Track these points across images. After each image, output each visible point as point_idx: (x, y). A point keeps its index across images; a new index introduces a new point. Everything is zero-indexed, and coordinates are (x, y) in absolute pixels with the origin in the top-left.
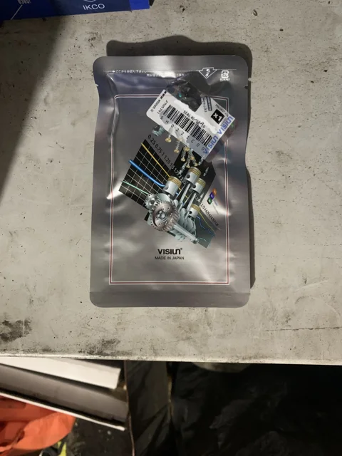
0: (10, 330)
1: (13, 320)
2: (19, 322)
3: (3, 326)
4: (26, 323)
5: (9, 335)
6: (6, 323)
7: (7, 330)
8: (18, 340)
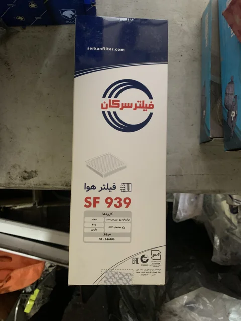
0: (27, 174)
1: (29, 170)
2: (32, 171)
3: (24, 173)
4: (35, 172)
5: (27, 177)
6: (25, 171)
7: (26, 175)
8: (31, 179)
